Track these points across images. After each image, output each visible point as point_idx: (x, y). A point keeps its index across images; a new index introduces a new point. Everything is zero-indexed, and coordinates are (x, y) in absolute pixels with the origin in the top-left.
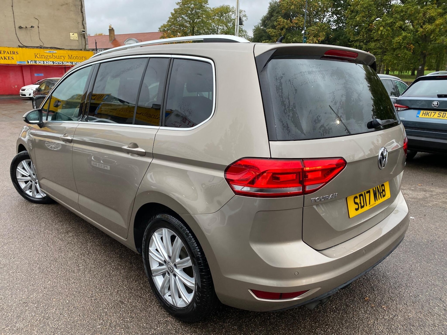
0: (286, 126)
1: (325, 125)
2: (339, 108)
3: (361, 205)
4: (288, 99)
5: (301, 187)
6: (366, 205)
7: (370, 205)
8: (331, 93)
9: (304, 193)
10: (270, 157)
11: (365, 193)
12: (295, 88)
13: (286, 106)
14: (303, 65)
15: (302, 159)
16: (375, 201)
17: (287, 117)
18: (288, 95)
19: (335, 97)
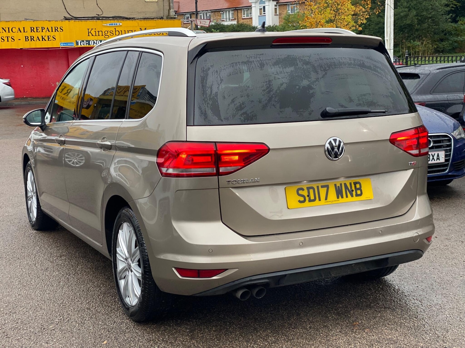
0: (204, 112)
1: (248, 112)
2: (273, 96)
3: (310, 198)
4: (211, 88)
5: (215, 169)
6: (320, 200)
7: (326, 201)
8: (266, 82)
9: (218, 174)
10: (186, 140)
11: (318, 187)
12: (222, 78)
13: (207, 95)
14: (238, 56)
15: (215, 142)
16: (338, 198)
17: (207, 105)
18: (212, 85)
19: (270, 86)
